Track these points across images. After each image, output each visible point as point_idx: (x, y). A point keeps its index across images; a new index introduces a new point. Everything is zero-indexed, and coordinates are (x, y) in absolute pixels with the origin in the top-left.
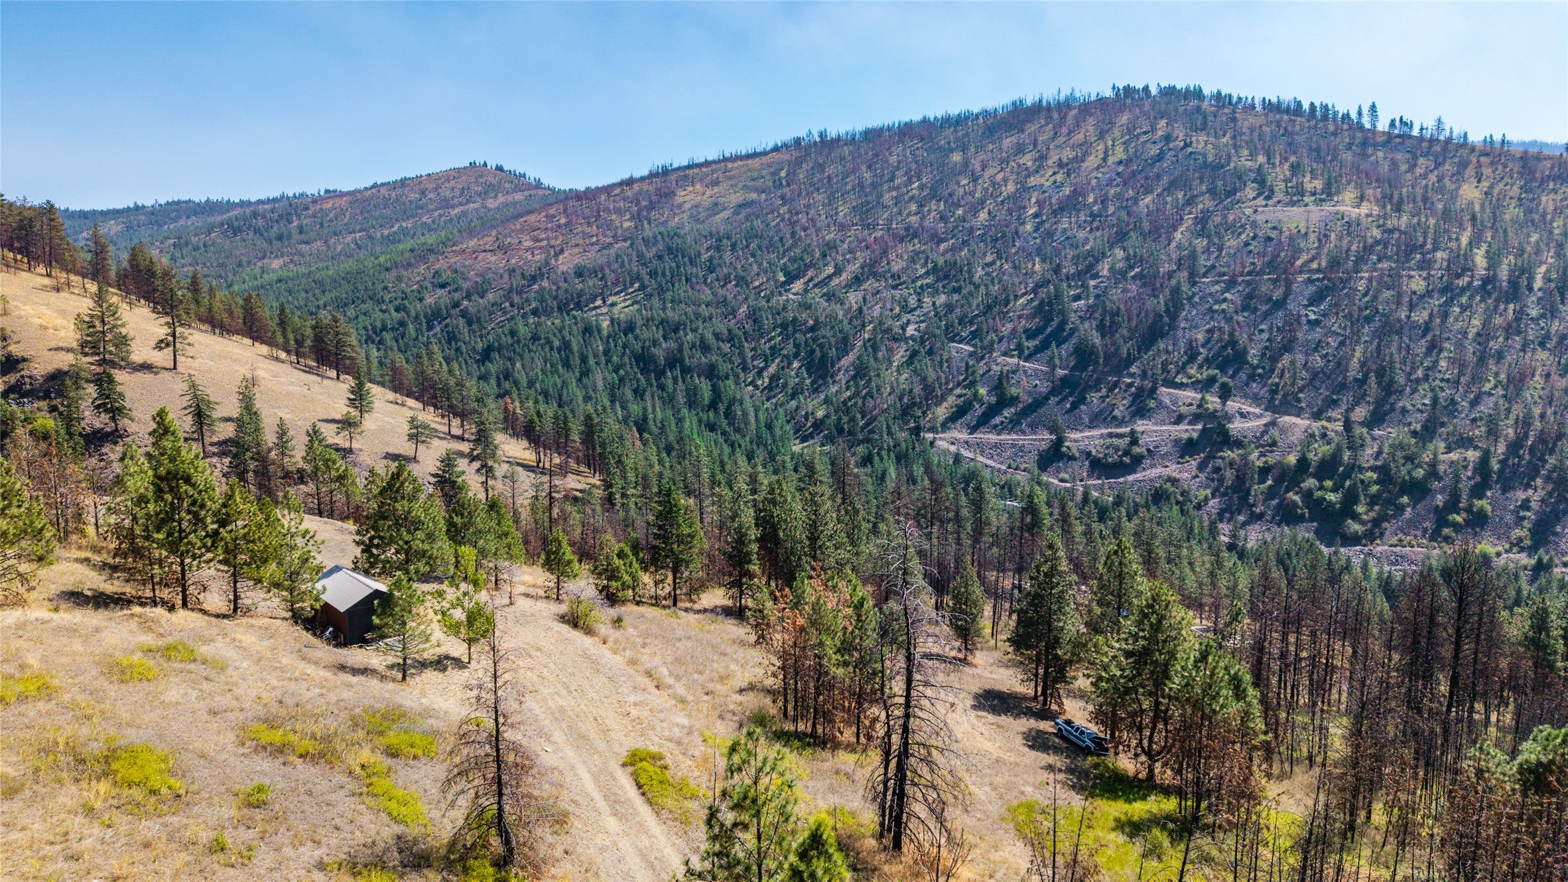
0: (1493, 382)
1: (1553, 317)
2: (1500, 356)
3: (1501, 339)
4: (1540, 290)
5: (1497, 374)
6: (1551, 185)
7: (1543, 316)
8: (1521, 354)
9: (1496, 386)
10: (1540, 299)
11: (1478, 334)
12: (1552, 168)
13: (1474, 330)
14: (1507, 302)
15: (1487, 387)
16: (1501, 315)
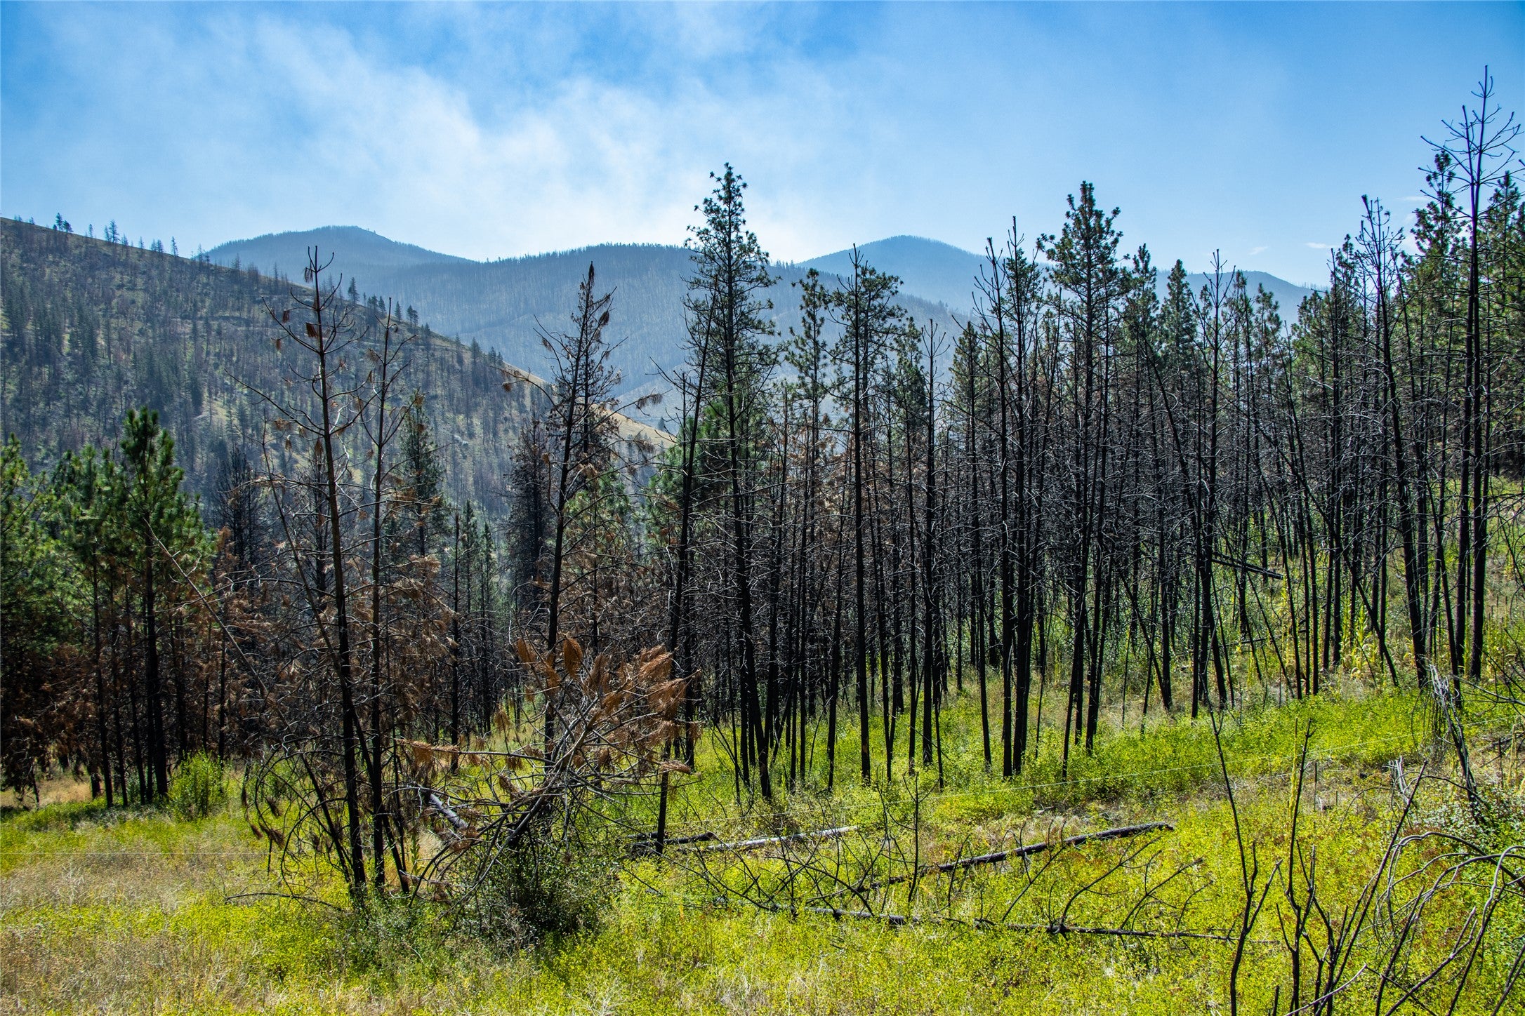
0: (44, 451)
1: (89, 382)
2: (44, 422)
3: (41, 405)
4: (69, 354)
5: (46, 442)
6: (51, 258)
7: (77, 381)
8: (66, 420)
9: (47, 456)
10: (70, 364)
11: (17, 400)
12: (48, 240)
13: (11, 396)
14: (40, 366)
15: (39, 456)
16: (36, 379)
